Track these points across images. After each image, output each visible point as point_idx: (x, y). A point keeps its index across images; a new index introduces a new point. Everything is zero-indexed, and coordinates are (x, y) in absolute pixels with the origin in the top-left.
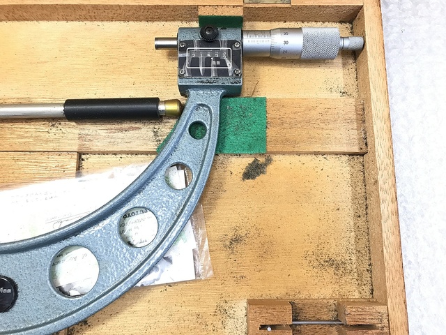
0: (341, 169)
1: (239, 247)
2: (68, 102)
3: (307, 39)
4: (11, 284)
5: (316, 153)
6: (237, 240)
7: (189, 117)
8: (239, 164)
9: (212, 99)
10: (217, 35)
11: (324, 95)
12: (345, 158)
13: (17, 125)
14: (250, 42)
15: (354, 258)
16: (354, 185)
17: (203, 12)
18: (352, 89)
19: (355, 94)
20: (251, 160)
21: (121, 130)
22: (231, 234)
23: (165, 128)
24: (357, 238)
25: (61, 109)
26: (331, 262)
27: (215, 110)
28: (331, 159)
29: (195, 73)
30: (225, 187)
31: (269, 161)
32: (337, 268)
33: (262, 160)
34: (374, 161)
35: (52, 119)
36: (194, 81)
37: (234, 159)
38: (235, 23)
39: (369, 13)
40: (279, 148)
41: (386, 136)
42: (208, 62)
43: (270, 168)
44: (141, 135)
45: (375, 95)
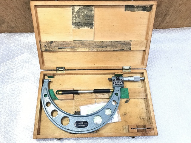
0: (143, 101)
1: (125, 116)
2: (94, 90)
3: (135, 78)
4: (86, 122)
5: (138, 98)
6: (125, 114)
7: (115, 92)
8: (124, 100)
9: (119, 89)
10: (119, 78)
11: (138, 88)
12: (143, 99)
13: (84, 94)
14: (125, 79)
15: (146, 117)
16: (145, 104)
17: (116, 74)
18: (143, 86)
19: (144, 87)
20: (126, 100)
21: (103, 94)
22: (124, 114)
23: (110, 94)
24: (147, 114)
25: (93, 91)
26: (142, 118)
27: (120, 91)
28: (141, 99)
29: (116, 84)
30: (122, 105)
31: (129, 100)
32: (144, 119)
33: (128, 100)
34: (148, 99)
35: (90, 93)
36: (116, 86)
37: (123, 100)
38: (121, 75)
39: (145, 73)
40: (131, 97)
41: (150, 95)
42: (118, 83)
43: (130, 101)
44: (106, 96)
45: (147, 88)
